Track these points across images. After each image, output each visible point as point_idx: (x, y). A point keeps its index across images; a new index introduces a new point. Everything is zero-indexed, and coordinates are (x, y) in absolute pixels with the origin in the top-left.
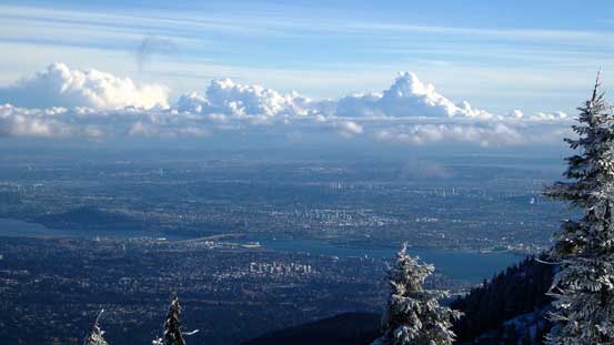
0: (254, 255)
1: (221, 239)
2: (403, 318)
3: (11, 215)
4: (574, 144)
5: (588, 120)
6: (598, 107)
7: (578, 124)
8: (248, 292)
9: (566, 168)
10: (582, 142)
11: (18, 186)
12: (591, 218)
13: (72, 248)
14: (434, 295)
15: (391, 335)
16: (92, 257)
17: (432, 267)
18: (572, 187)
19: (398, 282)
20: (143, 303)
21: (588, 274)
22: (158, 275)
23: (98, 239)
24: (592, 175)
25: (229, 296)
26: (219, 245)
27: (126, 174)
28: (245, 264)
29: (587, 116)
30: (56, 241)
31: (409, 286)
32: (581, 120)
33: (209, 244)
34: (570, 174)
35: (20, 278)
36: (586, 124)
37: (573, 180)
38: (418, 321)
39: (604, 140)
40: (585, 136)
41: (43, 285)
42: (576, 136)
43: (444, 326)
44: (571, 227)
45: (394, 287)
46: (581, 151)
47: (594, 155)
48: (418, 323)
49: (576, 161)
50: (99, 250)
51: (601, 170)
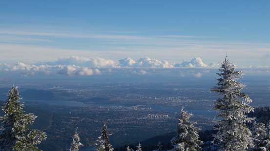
0: (150, 112)
1: (139, 107)
2: (182, 130)
3: (74, 100)
4: (220, 75)
5: (224, 67)
6: (227, 64)
7: (221, 68)
8: (148, 124)
9: (218, 82)
10: (222, 74)
11: (76, 91)
12: (225, 98)
13: (92, 110)
14: (192, 123)
15: (179, 136)
16: (99, 113)
17: (191, 114)
18: (219, 88)
19: (181, 119)
20: (115, 127)
21: (224, 115)
22: (119, 118)
23: (100, 107)
24: (225, 84)
25: (142, 125)
26: (139, 109)
27: (109, 86)
28: (147, 115)
29: (223, 66)
30: (87, 108)
31: (184, 120)
32: (222, 67)
33: (135, 108)
34: (219, 84)
35: (77, 120)
36: (223, 69)
37: (220, 86)
38: (187, 131)
39: (229, 73)
40: (223, 72)
41: (83, 122)
42: (220, 73)
43: (195, 133)
44: (219, 101)
45: (179, 121)
46: (222, 77)
47: (226, 78)
48: (187, 132)
49: (221, 80)
50: (101, 110)
51: (227, 83)
